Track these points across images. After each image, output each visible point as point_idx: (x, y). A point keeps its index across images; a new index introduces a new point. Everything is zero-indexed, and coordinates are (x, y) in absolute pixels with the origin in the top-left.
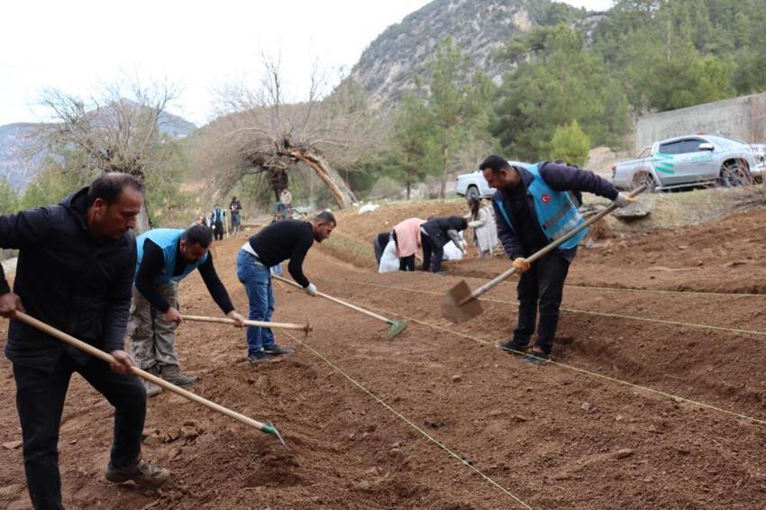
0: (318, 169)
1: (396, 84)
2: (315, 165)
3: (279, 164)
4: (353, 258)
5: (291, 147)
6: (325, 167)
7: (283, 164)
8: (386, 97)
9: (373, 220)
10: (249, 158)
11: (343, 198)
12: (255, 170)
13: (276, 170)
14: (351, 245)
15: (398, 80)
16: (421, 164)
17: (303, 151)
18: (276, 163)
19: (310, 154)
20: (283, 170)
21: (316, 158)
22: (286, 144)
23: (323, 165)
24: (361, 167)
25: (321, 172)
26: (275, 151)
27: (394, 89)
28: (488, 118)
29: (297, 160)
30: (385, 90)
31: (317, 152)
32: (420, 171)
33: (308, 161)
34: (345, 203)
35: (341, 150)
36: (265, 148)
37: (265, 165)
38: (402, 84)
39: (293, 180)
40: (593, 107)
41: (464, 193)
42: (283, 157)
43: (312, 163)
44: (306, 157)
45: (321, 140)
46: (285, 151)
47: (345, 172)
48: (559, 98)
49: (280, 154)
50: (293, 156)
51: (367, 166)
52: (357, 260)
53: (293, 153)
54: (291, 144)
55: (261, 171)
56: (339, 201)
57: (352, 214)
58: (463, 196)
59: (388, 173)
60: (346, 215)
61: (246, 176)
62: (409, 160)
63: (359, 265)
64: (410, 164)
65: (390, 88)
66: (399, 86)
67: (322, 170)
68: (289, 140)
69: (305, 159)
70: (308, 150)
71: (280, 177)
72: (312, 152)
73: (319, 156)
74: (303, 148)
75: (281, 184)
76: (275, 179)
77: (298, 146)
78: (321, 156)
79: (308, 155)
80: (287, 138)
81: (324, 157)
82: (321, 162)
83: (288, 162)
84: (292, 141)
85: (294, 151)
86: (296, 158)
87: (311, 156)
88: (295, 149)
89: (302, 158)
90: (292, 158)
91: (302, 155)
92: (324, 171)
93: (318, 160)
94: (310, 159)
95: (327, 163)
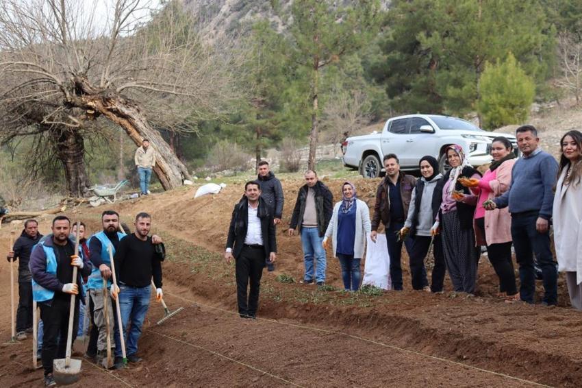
0: (130, 128)
1: (234, 15)
2: (124, 122)
3: (69, 121)
4: (191, 279)
5: (87, 94)
6: (140, 125)
7: (76, 121)
8: (222, 32)
9: (218, 209)
10: (20, 110)
11: (170, 173)
12: (31, 129)
13: (63, 130)
14: (185, 252)
15: (238, 10)
16: (275, 123)
17: (106, 100)
18: (64, 119)
19: (117, 106)
20: (75, 130)
21: (126, 112)
22: (79, 89)
23: (137, 122)
24: (193, 125)
25: (134, 133)
26: (61, 101)
27: (233, 21)
28: (360, 60)
29: (97, 114)
30: (220, 23)
31: (127, 103)
32: (274, 132)
33: (114, 117)
34: (172, 179)
35: (165, 101)
36: (44, 94)
37: (45, 121)
38: (242, 15)
39: (92, 144)
40: (525, 37)
41: (357, 164)
42: (75, 109)
43: (119, 119)
44: (111, 110)
45: (133, 84)
46: (77, 100)
47: (170, 133)
48: (476, 25)
49: (70, 105)
50: (90, 108)
51: (201, 124)
52: (198, 282)
53: (90, 104)
54: (87, 89)
55: (42, 131)
56: (162, 177)
57: (183, 198)
58: (355, 168)
59: (230, 134)
60: (174, 199)
61: (17, 138)
62: (258, 117)
63: (202, 293)
64: (261, 122)
65: (228, 20)
66: (239, 18)
67: (136, 130)
68: (83, 83)
69: (109, 113)
70: (114, 99)
71: (70, 140)
72: (120, 102)
73: (131, 109)
74: (105, 95)
75: (73, 150)
76: (62, 143)
77: (97, 92)
78: (134, 107)
79: (114, 107)
80: (80, 79)
81: (138, 111)
82: (134, 117)
83: (83, 116)
84: (88, 85)
85: (92, 100)
86: (95, 110)
87: (119, 108)
88: (93, 97)
89: (104, 111)
90: (89, 111)
91: (104, 106)
92: (139, 132)
93: (130, 114)
94: (117, 112)
95: (144, 119)
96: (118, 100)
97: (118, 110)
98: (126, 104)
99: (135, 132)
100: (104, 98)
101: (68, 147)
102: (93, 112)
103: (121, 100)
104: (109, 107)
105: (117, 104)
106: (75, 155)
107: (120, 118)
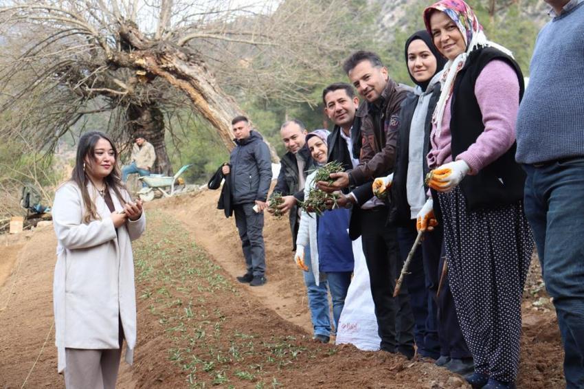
0: (194, 94)
2: (186, 85)
5: (136, 49)
6: (207, 89)
7: (124, 86)
17: (160, 56)
19: (176, 63)
21: (187, 70)
22: (125, 42)
23: (203, 84)
25: (200, 100)
29: (150, 76)
31: (190, 59)
33: (172, 79)
43: (179, 82)
44: (166, 69)
45: (199, 34)
46: (124, 57)
50: (140, 67)
53: (140, 61)
54: (136, 42)
67: (202, 95)
68: (130, 34)
69: (166, 74)
70: (171, 54)
71: (145, 117)
72: (180, 59)
73: (195, 66)
74: (158, 49)
75: (149, 130)
76: (136, 121)
77: (150, 46)
78: (199, 65)
79: (170, 65)
80: (125, 29)
81: (205, 69)
82: (199, 78)
83: (133, 79)
84: (137, 36)
85: (143, 57)
86: (146, 71)
87: (177, 66)
88: (143, 52)
89: (158, 71)
90: (139, 72)
91: (159, 64)
92: (205, 98)
93: (191, 74)
94: (175, 72)
95: (213, 80)
96: (177, 55)
97: (176, 69)
98: (188, 60)
99: (201, 98)
100: (157, 54)
101: (142, 127)
102: (144, 73)
103: (182, 55)
104: (164, 66)
105: (175, 60)
106: (153, 136)
107: (179, 80)
